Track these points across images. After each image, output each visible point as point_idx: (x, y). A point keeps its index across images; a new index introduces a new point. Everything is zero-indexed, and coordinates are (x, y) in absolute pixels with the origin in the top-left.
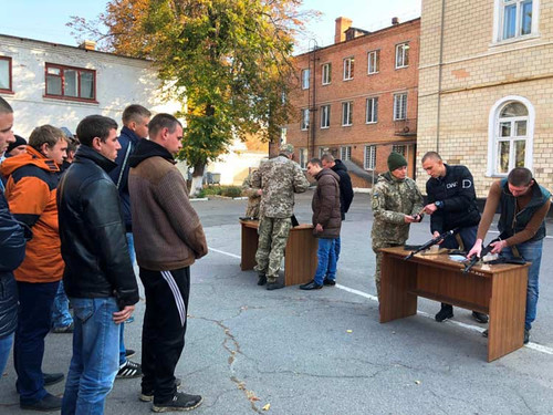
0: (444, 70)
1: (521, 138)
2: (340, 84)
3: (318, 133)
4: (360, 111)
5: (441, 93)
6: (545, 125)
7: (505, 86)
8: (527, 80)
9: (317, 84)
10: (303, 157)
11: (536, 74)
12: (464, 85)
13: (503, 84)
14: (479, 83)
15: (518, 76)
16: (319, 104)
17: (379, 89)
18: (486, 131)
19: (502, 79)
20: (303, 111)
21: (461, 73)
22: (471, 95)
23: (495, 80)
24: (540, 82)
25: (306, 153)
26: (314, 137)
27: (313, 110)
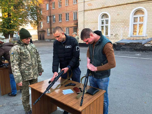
0: (85, 3)
1: (107, 25)
2: (58, 9)
3: (52, 24)
4: (64, 17)
5: (84, 11)
6: (113, 21)
7: (103, 9)
8: (108, 7)
9: (51, 8)
10: (48, 31)
11: (111, 5)
12: (91, 8)
13: (102, 8)
14: (95, 8)
15: (106, 6)
16: (52, 15)
17: (69, 10)
18: (97, 23)
19: (101, 7)
20: (47, 17)
21: (90, 5)
22: (93, 11)
23: (99, 7)
24: (112, 8)
25: (49, 30)
26: (51, 25)
27: (50, 17)
